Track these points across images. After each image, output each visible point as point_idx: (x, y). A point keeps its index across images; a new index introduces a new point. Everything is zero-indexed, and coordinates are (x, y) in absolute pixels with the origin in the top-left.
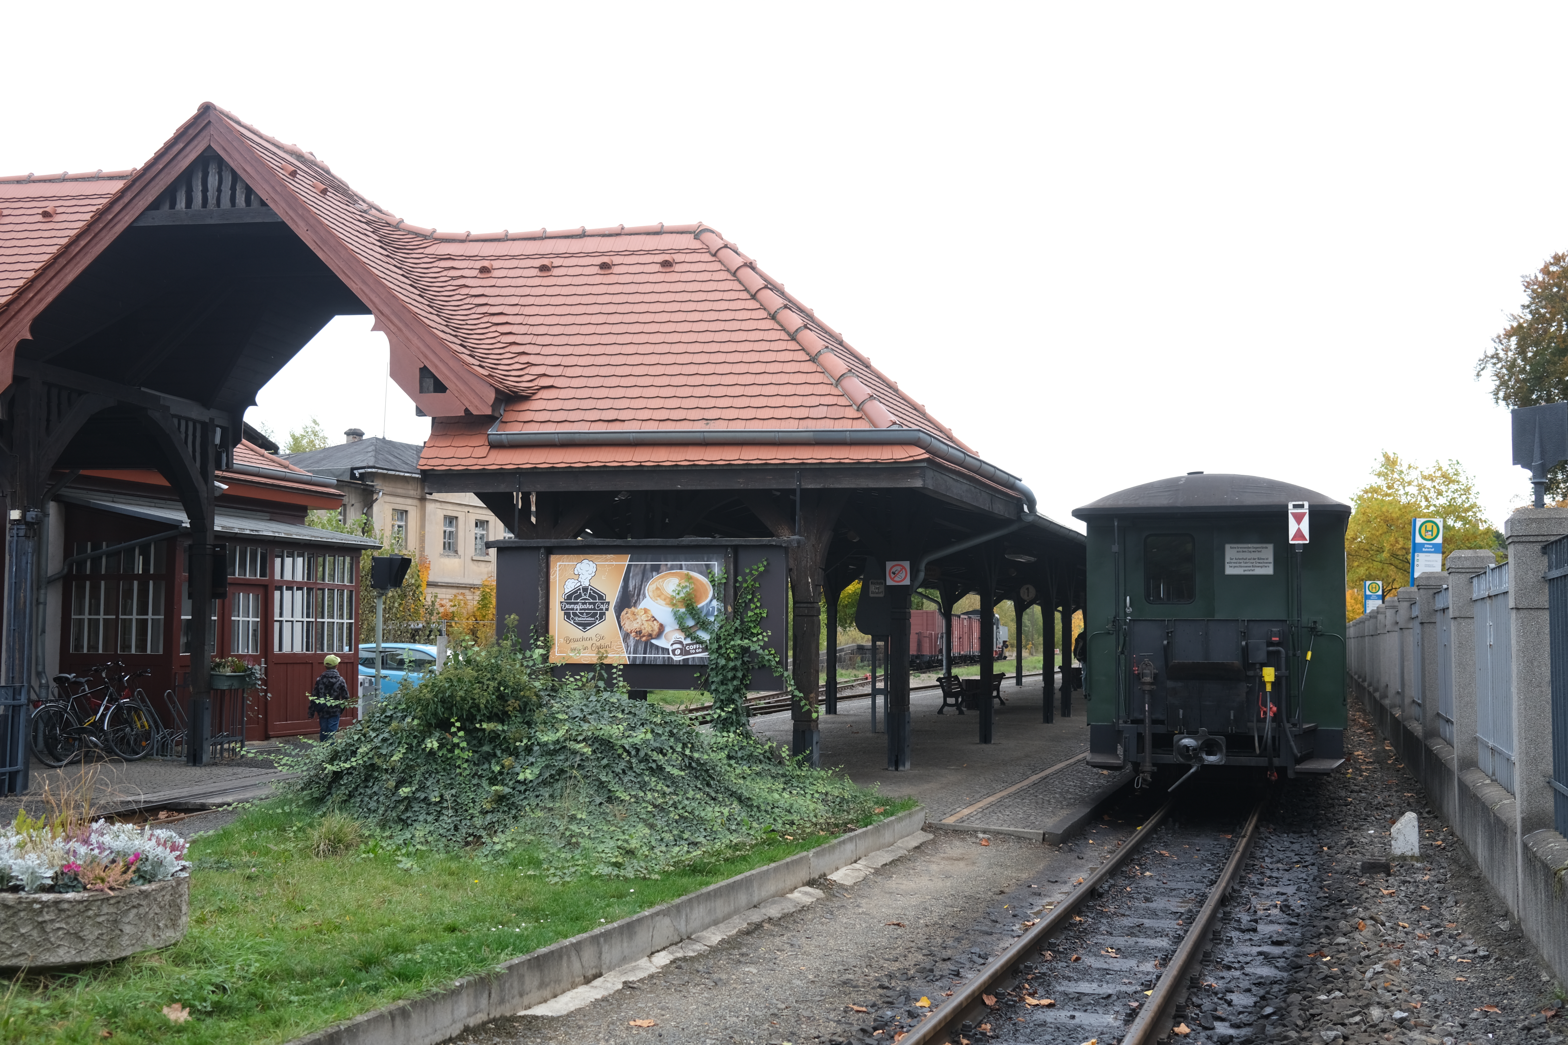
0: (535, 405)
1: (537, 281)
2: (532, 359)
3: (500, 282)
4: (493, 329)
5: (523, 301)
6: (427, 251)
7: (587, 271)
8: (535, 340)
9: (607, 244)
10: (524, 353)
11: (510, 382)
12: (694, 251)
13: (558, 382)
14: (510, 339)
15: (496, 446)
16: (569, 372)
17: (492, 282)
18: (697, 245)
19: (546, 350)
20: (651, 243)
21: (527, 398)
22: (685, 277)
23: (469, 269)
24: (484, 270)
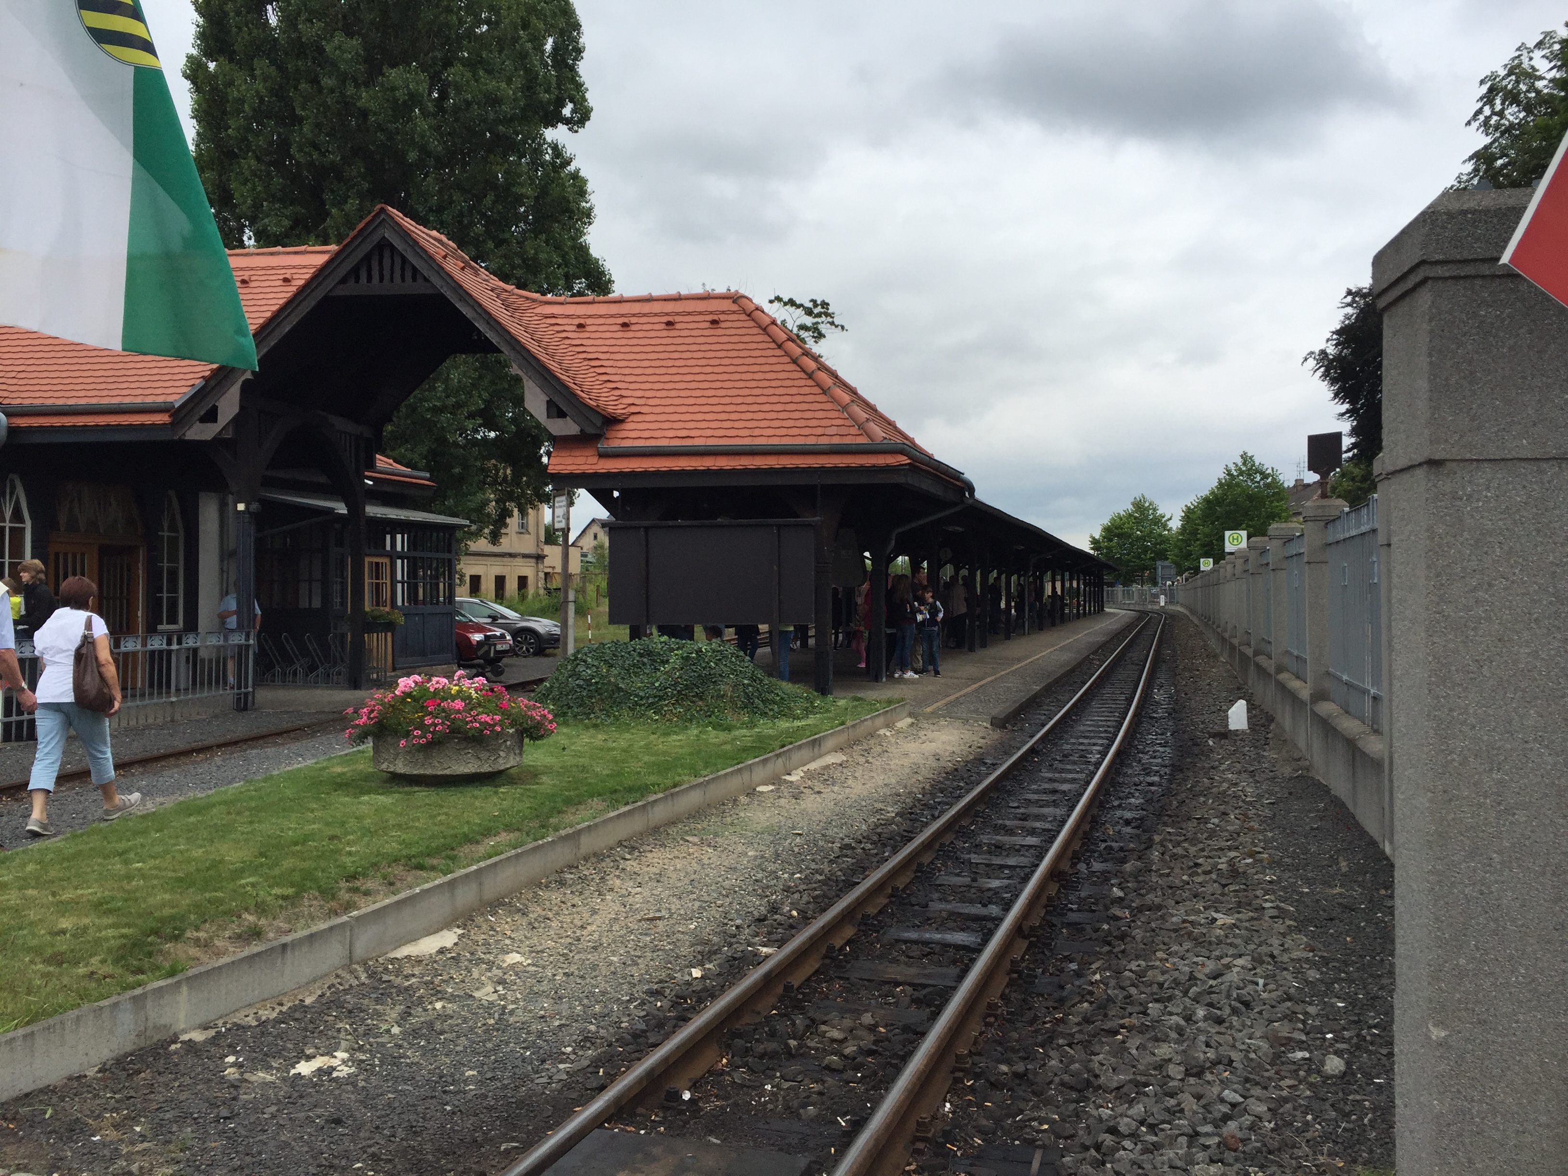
0: (628, 426)
1: (620, 335)
2: (624, 393)
3: (593, 335)
4: (592, 370)
5: (611, 349)
6: (536, 311)
7: (656, 327)
8: (623, 378)
9: (670, 307)
10: (617, 388)
11: (610, 409)
12: (734, 312)
13: (644, 409)
14: (605, 378)
15: (603, 455)
16: (651, 402)
17: (587, 335)
18: (735, 307)
19: (632, 386)
20: (701, 306)
21: (622, 421)
22: (728, 332)
23: (570, 326)
24: (581, 326)
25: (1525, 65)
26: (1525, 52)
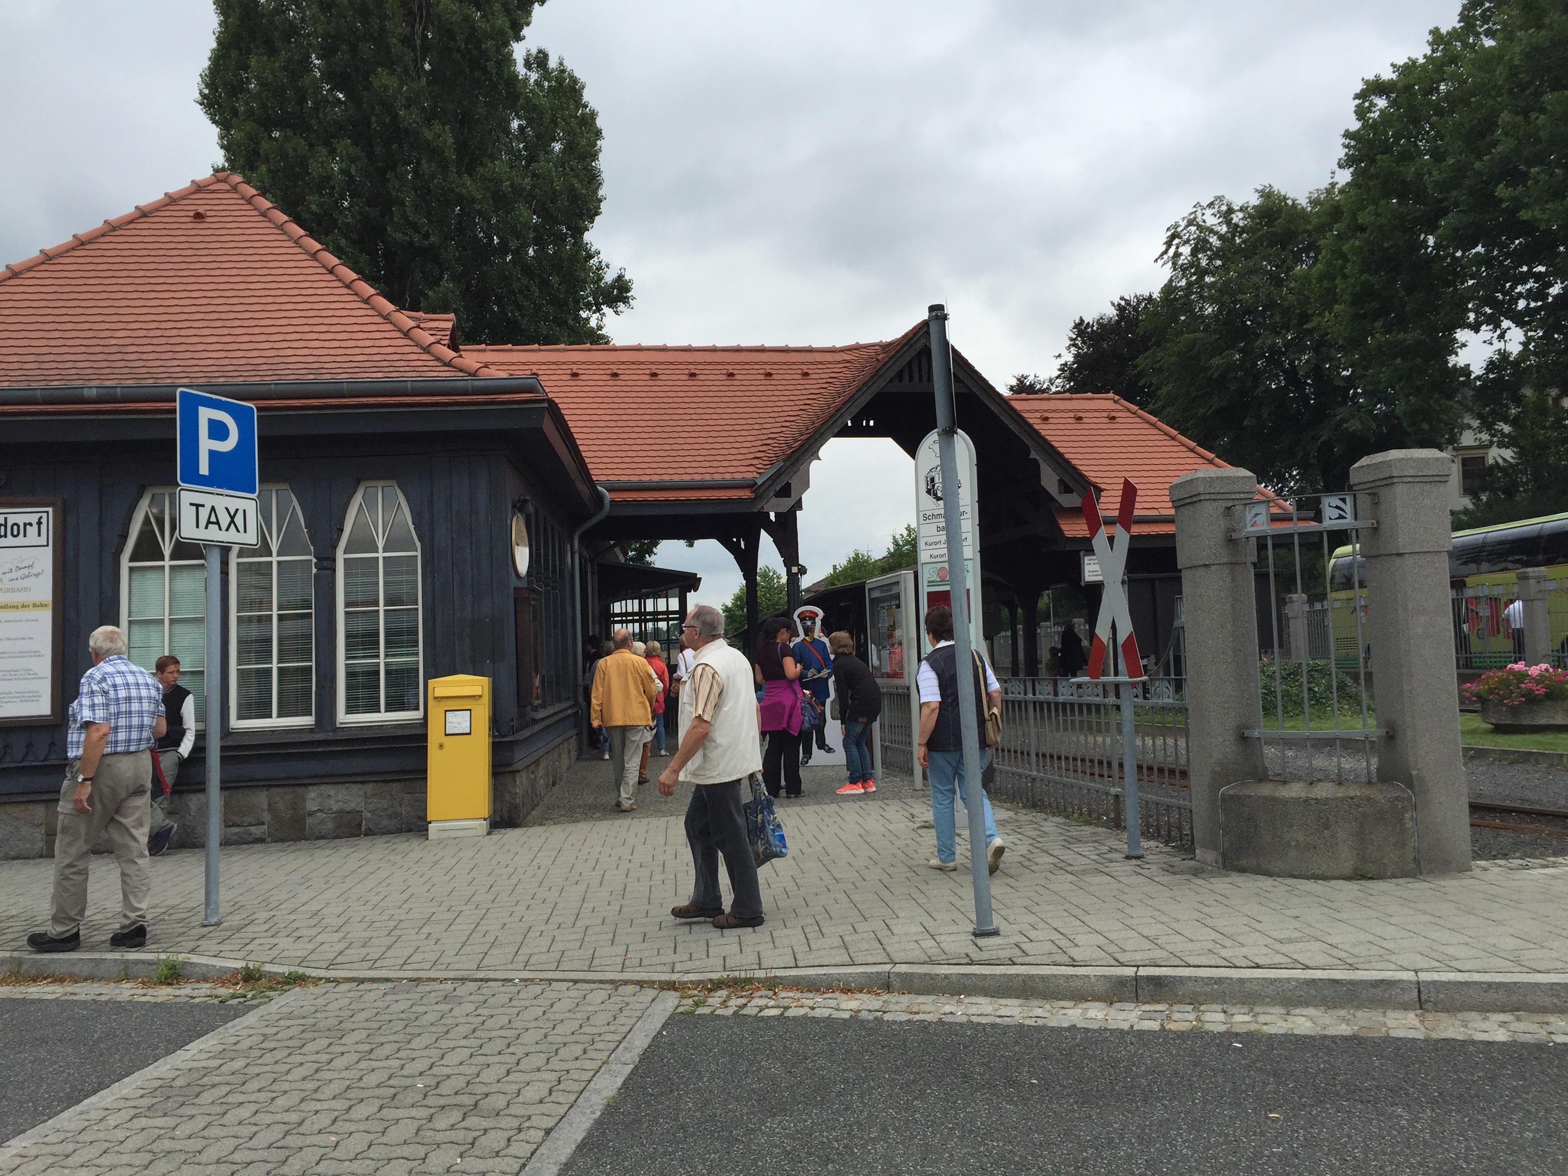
7: (1069, 421)
22: (1126, 426)
25: (1199, 220)
26: (1199, 209)
